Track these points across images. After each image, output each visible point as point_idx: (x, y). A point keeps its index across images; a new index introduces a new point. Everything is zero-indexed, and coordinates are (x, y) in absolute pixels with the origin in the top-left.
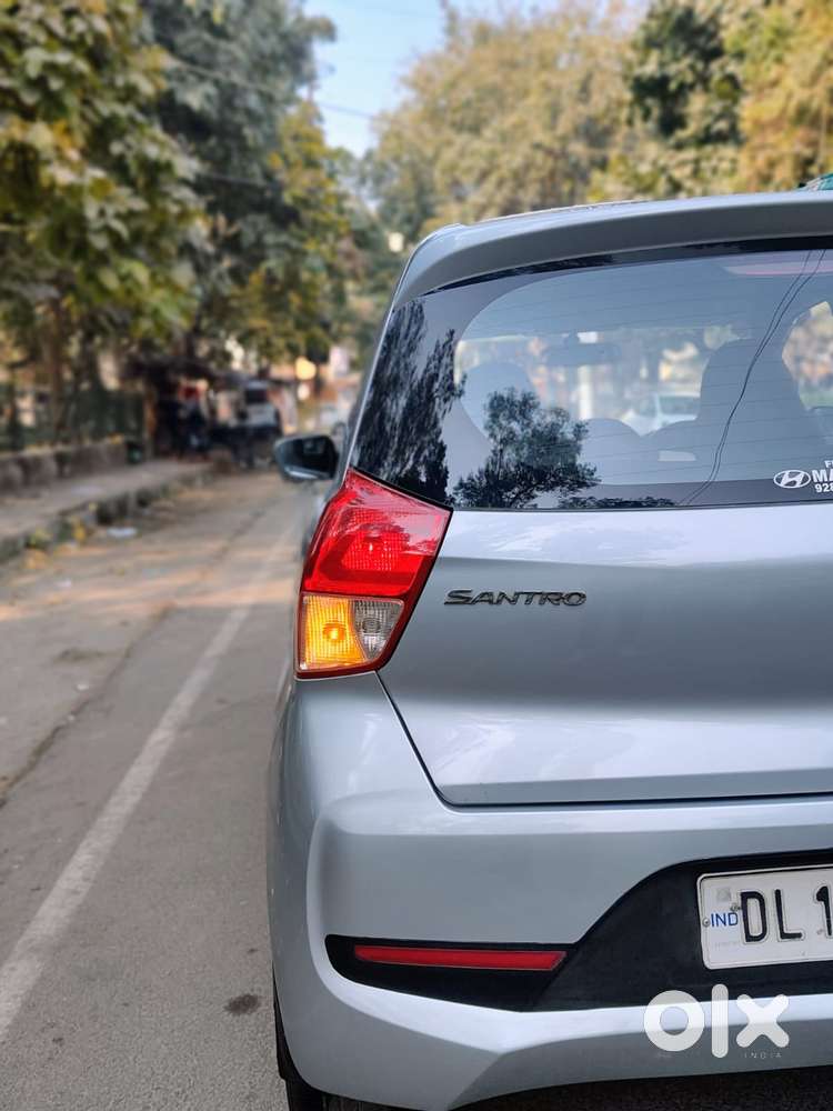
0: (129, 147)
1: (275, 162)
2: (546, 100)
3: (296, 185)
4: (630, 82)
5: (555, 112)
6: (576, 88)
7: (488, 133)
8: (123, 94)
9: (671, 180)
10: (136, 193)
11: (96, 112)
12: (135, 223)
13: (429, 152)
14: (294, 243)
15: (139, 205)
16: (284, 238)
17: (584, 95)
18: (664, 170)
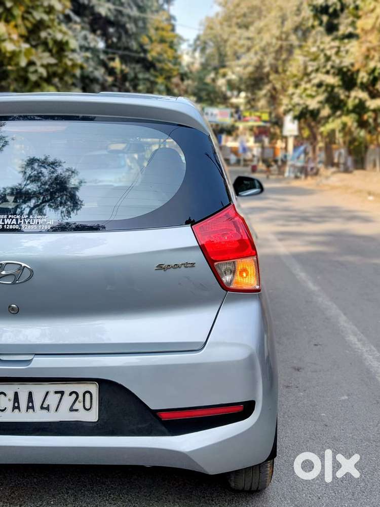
0: (49, 34)
1: (144, 40)
2: (279, 14)
3: (154, 51)
4: (311, 8)
5: (283, 19)
6: (295, 8)
7: (252, 28)
8: (47, 10)
9: (325, 55)
10: (52, 55)
11: (34, 18)
12: (51, 70)
13: (225, 37)
14: (152, 79)
15: (53, 61)
16: (147, 76)
17: (298, 12)
18: (323, 50)
